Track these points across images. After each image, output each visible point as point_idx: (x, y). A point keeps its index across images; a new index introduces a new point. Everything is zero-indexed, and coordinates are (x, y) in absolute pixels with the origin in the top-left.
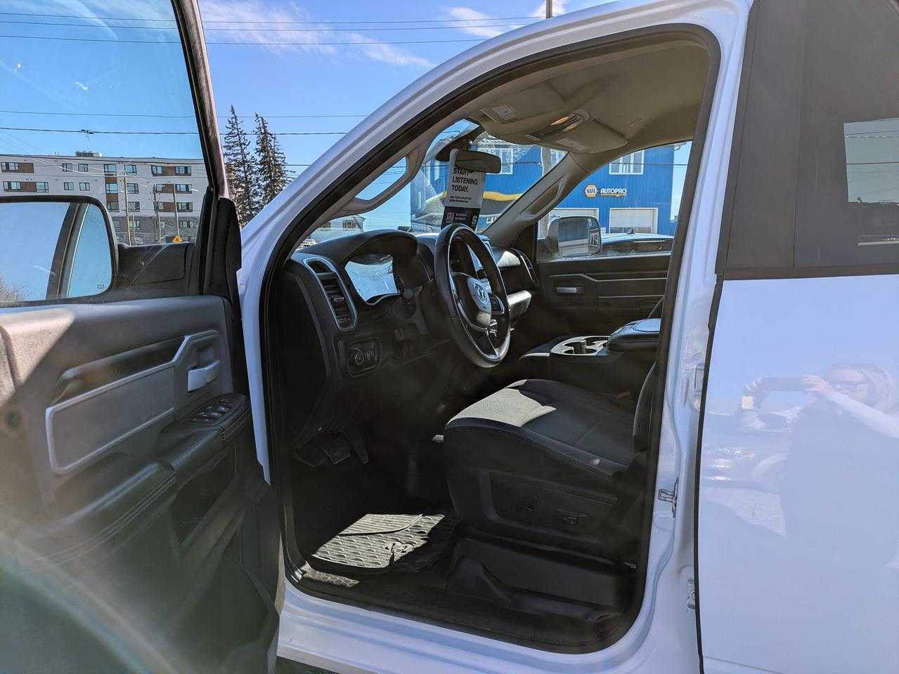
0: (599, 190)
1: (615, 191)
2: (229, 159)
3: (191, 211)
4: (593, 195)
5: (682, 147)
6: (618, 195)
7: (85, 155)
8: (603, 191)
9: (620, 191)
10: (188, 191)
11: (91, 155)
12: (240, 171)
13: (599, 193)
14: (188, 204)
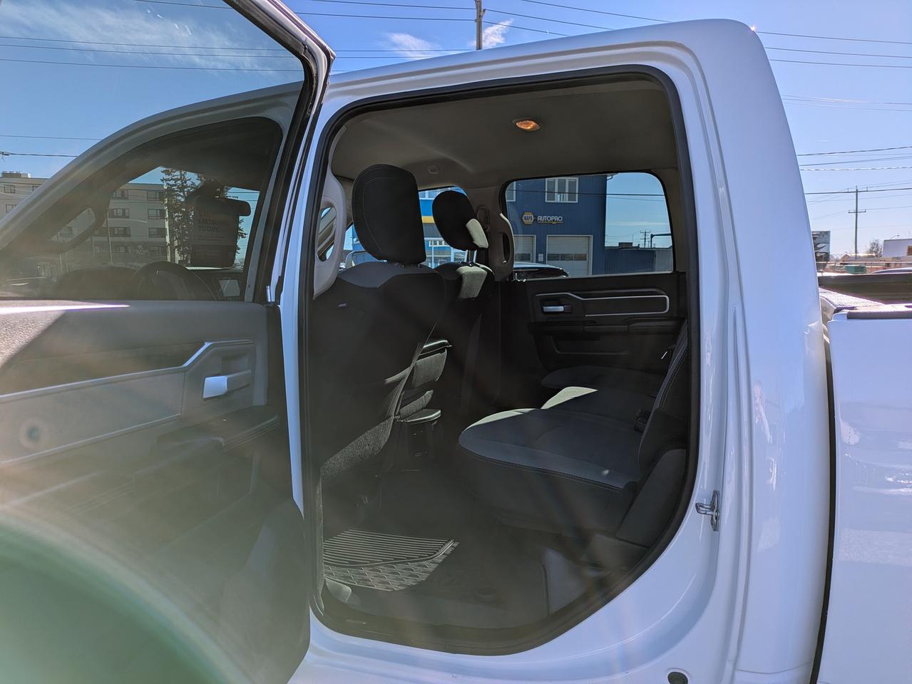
0: (536, 217)
1: (552, 218)
2: (168, 184)
3: (129, 236)
4: (530, 221)
5: (614, 176)
6: (554, 223)
7: (11, 175)
8: (540, 218)
9: (557, 218)
10: (124, 215)
11: (18, 175)
12: (180, 195)
13: (536, 220)
14: (125, 228)
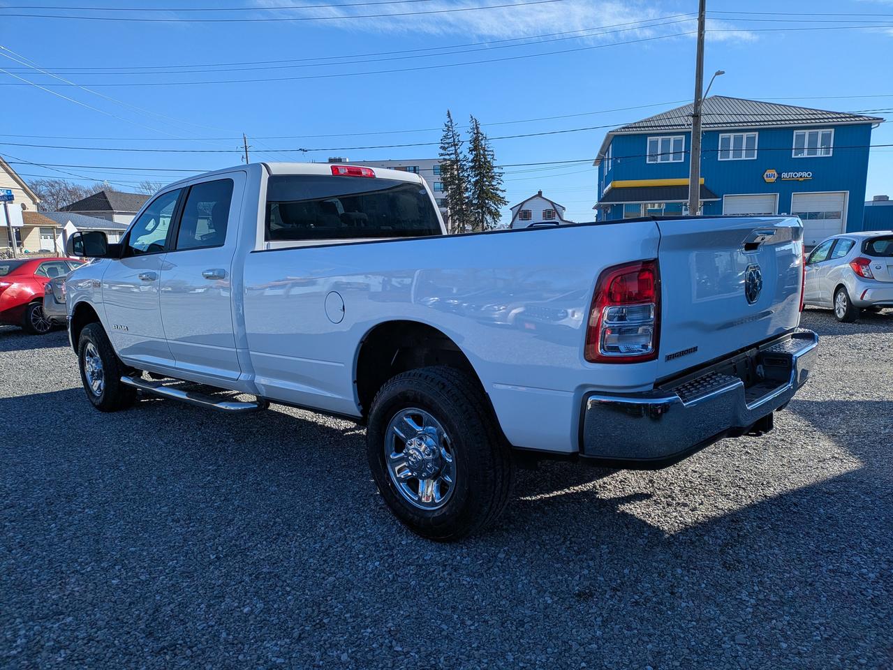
0: (780, 174)
1: (799, 175)
4: (773, 179)
6: (801, 179)
8: (784, 175)
9: (805, 174)
11: (340, 160)
13: (779, 177)
